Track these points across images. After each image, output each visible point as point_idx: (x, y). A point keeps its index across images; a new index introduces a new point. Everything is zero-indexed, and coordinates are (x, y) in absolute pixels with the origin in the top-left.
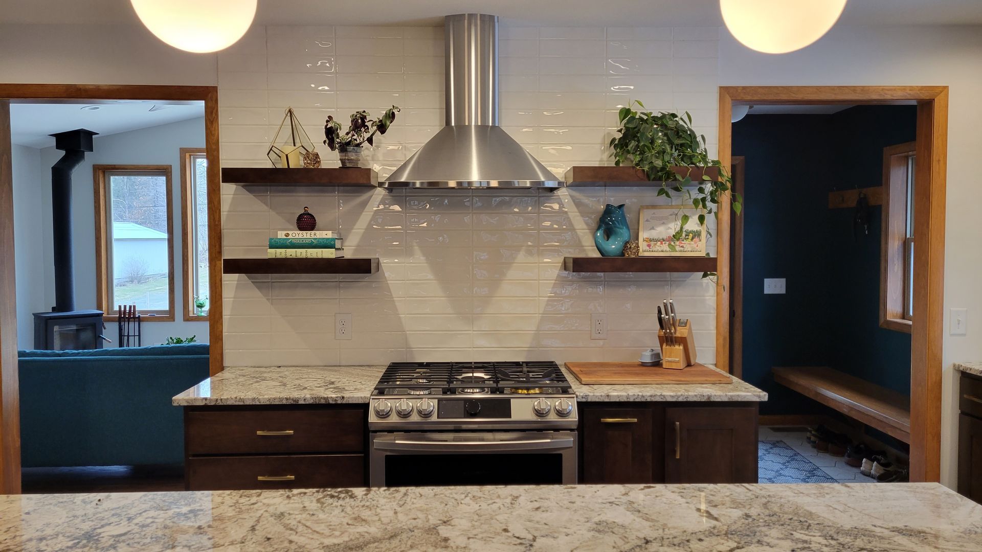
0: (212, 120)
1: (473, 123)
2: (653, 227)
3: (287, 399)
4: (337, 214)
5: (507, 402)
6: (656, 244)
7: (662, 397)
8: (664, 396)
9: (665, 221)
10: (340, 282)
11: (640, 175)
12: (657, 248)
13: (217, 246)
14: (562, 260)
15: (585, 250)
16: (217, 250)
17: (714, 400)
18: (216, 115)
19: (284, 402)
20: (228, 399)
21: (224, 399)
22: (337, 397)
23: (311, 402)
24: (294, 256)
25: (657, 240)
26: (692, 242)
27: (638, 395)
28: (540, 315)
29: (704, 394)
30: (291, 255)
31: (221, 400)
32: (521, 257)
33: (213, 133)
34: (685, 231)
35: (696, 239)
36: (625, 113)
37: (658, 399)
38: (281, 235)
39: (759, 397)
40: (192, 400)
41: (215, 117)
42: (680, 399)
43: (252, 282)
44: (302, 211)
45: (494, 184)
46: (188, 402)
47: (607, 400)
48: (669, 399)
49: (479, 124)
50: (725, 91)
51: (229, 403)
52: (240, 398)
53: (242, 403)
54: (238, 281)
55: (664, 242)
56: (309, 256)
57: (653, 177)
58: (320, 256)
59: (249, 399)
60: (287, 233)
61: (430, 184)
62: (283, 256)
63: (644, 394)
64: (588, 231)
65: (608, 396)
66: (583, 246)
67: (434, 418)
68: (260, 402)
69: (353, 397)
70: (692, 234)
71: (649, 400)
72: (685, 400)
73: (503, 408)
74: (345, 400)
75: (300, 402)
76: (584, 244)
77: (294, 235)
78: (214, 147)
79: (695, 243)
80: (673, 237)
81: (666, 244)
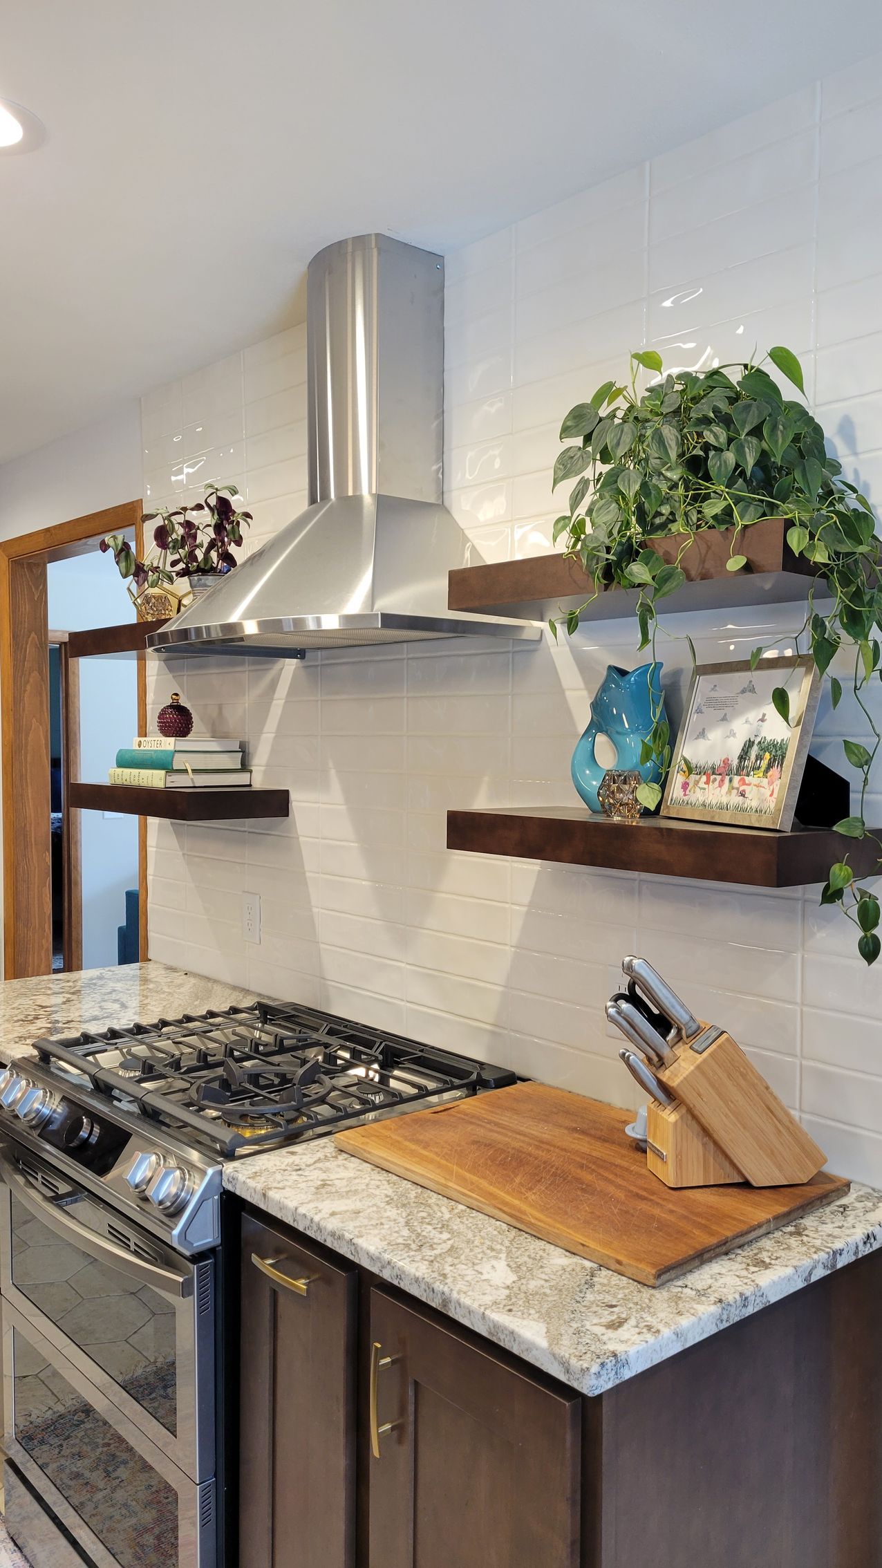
2: (705, 729)
4: (247, 705)
6: (698, 782)
7: (353, 1249)
8: (357, 1248)
9: (727, 710)
10: (248, 832)
11: (579, 576)
12: (698, 796)
17: (457, 1318)
24: (128, 782)
25: (702, 771)
26: (765, 780)
27: (312, 1220)
28: (512, 950)
29: (441, 1286)
30: (126, 780)
34: (760, 743)
35: (774, 771)
42: (386, 1274)
47: (263, 1206)
48: (366, 1263)
55: (712, 777)
56: (141, 783)
58: (150, 783)
60: (140, 741)
62: (120, 781)
63: (323, 1224)
65: (265, 1195)
70: (770, 753)
71: (329, 1243)
79: (771, 783)
80: (735, 762)
81: (717, 783)
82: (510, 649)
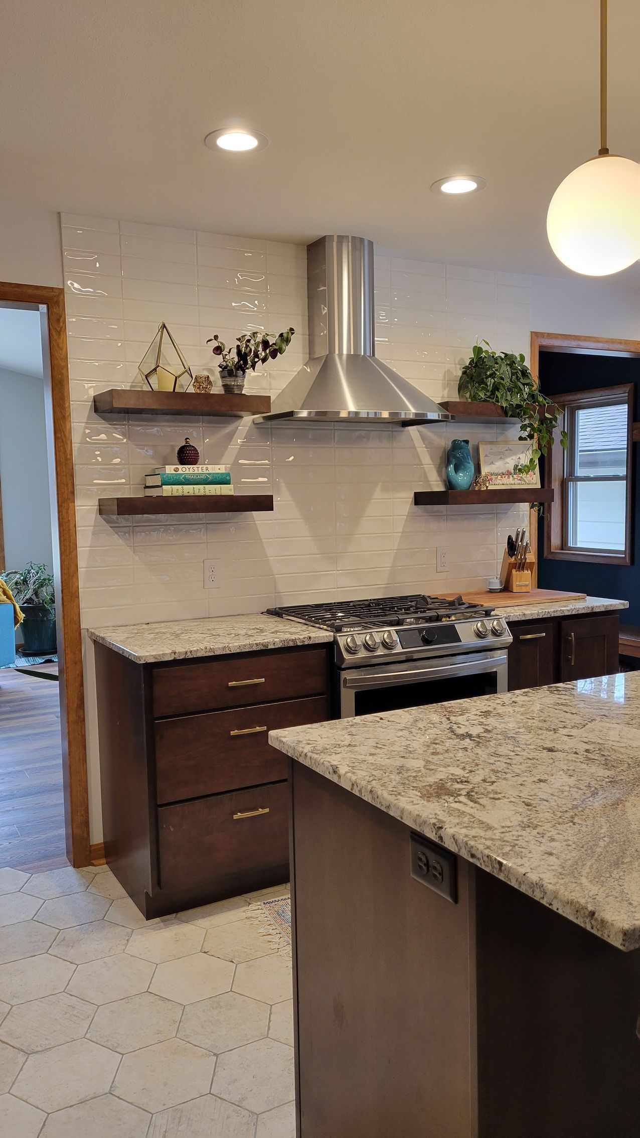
0: (59, 330)
1: (345, 352)
2: (492, 462)
3: (257, 644)
4: (202, 447)
5: (452, 628)
6: (497, 478)
7: (562, 612)
8: (563, 611)
9: (502, 456)
10: (207, 523)
11: (500, 411)
12: (499, 482)
13: (70, 485)
14: (412, 495)
15: (430, 485)
16: (70, 490)
17: (596, 611)
18: (63, 324)
19: (255, 648)
20: (198, 650)
21: (195, 651)
22: (304, 638)
23: (280, 645)
24: (191, 494)
25: (497, 475)
27: (545, 612)
28: (395, 551)
29: (589, 606)
30: (189, 492)
31: (191, 652)
32: (378, 494)
33: (61, 345)
36: (478, 350)
37: (559, 614)
38: (170, 469)
39: (624, 604)
40: (159, 655)
41: (62, 327)
42: (574, 613)
43: (111, 527)
44: (184, 444)
45: (385, 415)
46: (156, 658)
47: (523, 619)
48: (567, 613)
49: (352, 353)
50: (535, 335)
51: (199, 655)
52: (211, 648)
53: (212, 654)
54: (94, 526)
55: (503, 476)
56: (208, 493)
57: (510, 413)
58: (219, 493)
59: (219, 648)
60: (177, 468)
61: (318, 413)
62: (180, 494)
63: (549, 610)
64: (432, 466)
65: (524, 614)
66: (429, 481)
67: (399, 649)
68: (230, 651)
69: (319, 637)
71: (552, 616)
72: (577, 613)
73: (451, 634)
74: (312, 640)
75: (270, 647)
76: (430, 478)
77: (184, 469)
78: (63, 364)
79: (531, 476)
80: (513, 471)
81: (506, 478)
82: (390, 429)
